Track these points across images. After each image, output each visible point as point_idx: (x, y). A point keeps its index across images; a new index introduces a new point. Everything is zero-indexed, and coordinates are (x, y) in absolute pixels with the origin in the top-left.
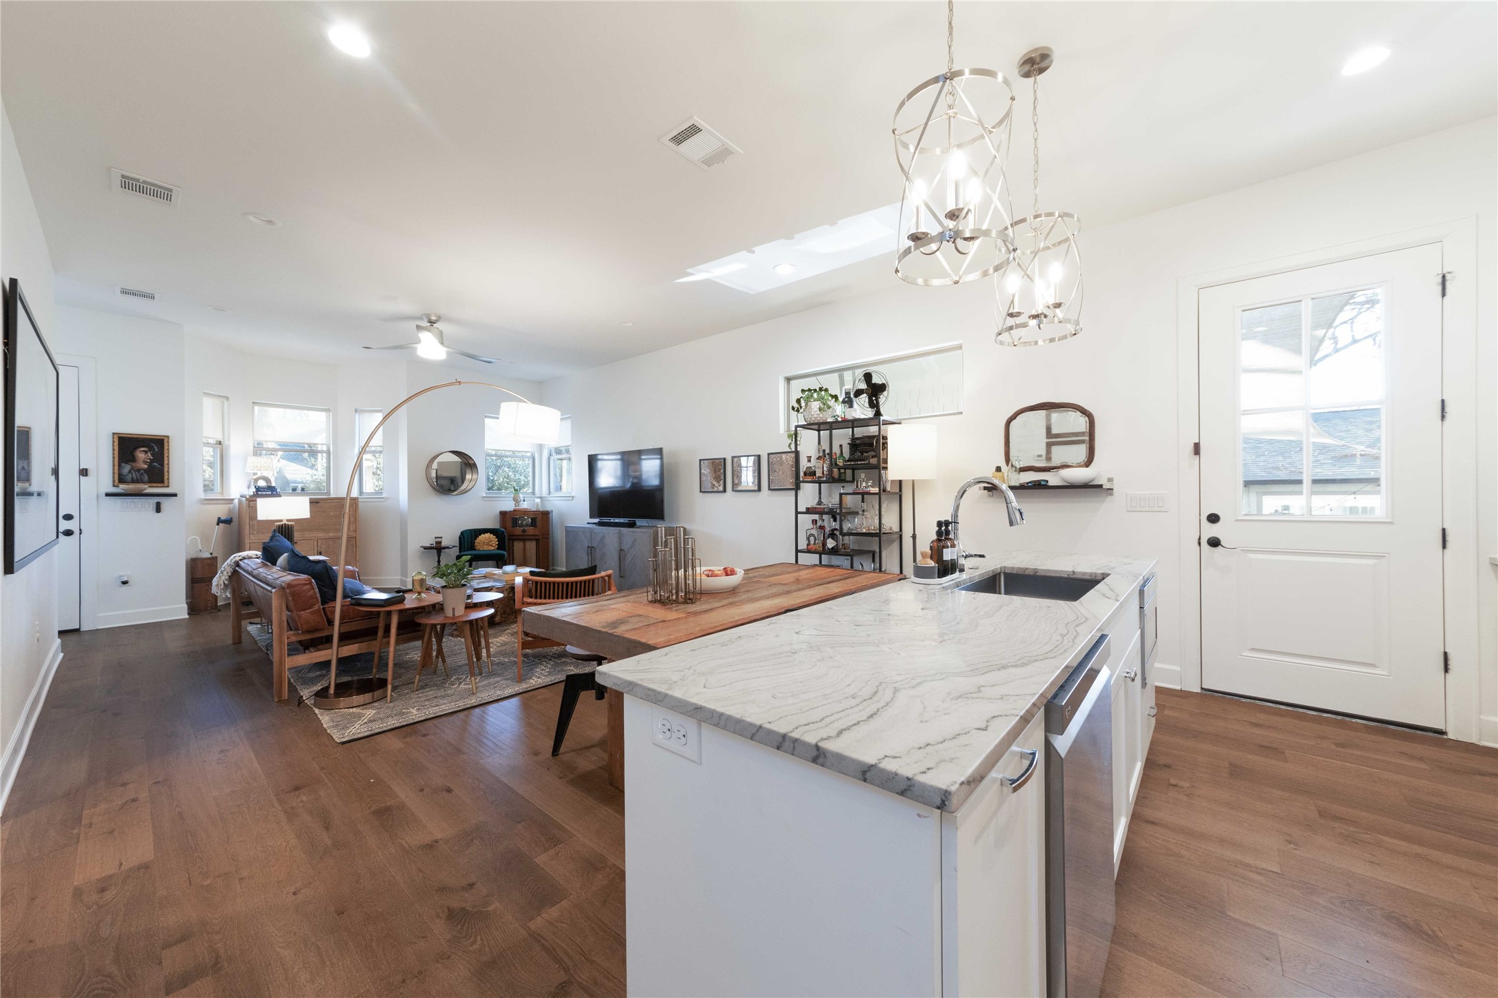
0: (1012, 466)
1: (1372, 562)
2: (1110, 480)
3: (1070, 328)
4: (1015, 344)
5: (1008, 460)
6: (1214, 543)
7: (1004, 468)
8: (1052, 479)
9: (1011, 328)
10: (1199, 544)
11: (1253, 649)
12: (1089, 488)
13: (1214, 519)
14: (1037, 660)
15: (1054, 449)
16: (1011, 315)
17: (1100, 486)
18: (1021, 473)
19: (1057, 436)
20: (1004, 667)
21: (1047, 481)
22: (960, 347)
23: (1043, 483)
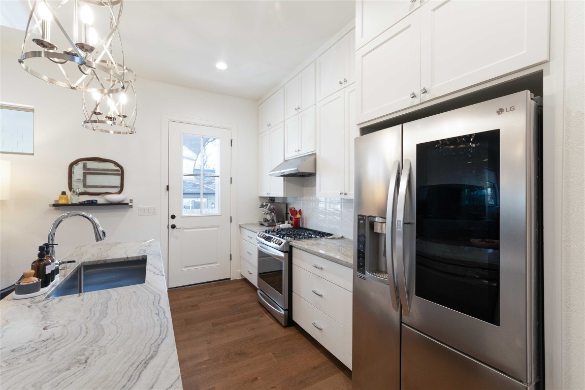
0: (74, 191)
1: (216, 229)
2: (131, 201)
3: (129, 130)
4: (95, 129)
5: (70, 188)
6: (173, 227)
7: (68, 193)
8: (100, 200)
9: (95, 121)
10: (168, 228)
11: (185, 267)
12: (122, 205)
13: (173, 217)
14: (159, 345)
15: (88, 177)
16: (95, 113)
17: (128, 204)
18: (80, 196)
19: (89, 169)
20: (146, 363)
21: (97, 201)
22: (32, 110)
23: (94, 202)
